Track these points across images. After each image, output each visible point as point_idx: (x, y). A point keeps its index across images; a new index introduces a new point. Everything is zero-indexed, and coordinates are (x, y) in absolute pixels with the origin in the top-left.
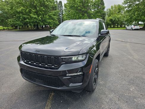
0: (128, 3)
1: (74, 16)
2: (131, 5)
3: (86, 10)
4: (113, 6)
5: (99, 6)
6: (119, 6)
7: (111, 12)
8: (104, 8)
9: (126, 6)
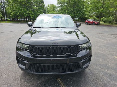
0: (60, 4)
1: (19, 10)
2: (62, 5)
3: (30, 5)
4: (49, 5)
5: (40, 4)
6: (53, 5)
7: (49, 9)
8: (44, 6)
9: (59, 6)
